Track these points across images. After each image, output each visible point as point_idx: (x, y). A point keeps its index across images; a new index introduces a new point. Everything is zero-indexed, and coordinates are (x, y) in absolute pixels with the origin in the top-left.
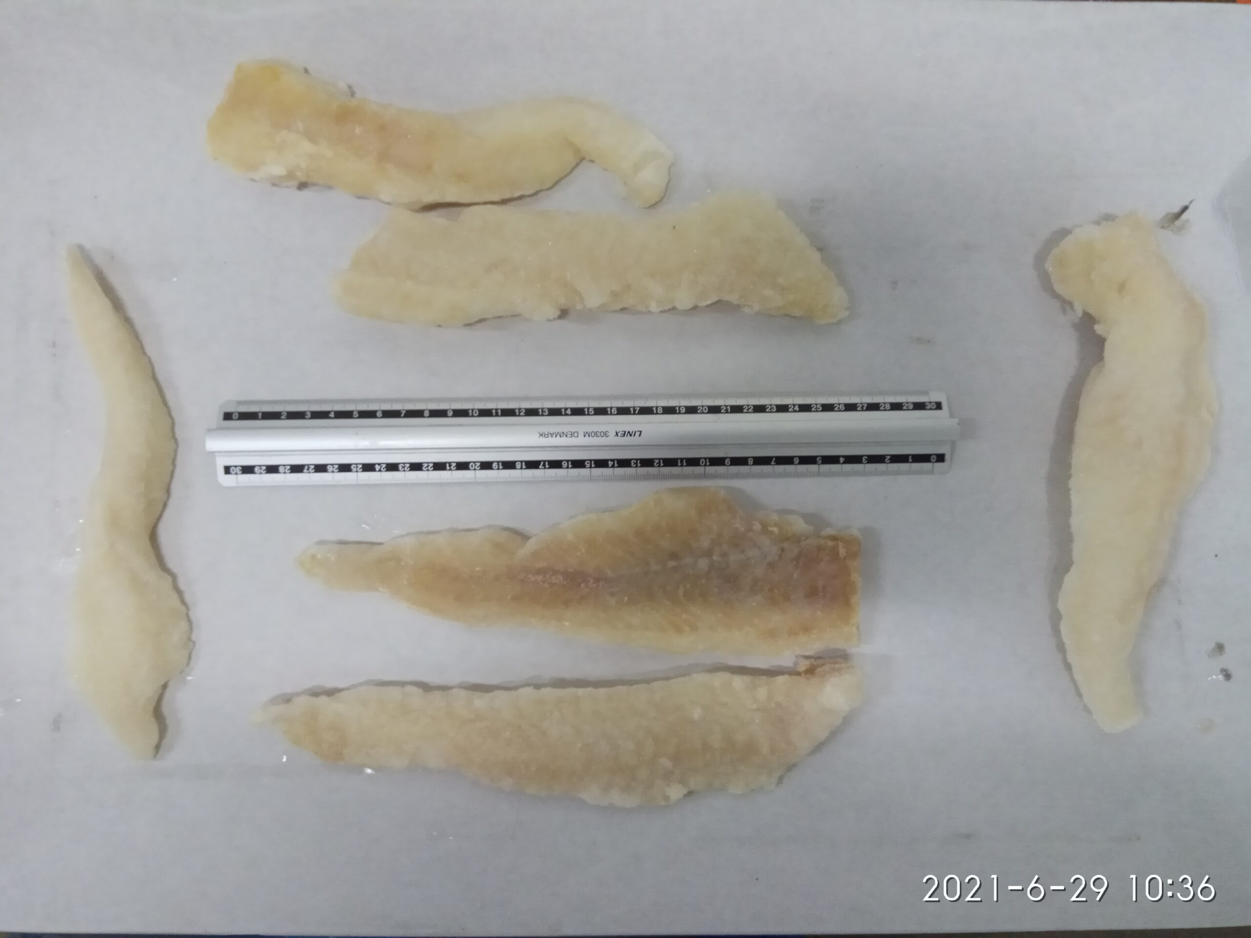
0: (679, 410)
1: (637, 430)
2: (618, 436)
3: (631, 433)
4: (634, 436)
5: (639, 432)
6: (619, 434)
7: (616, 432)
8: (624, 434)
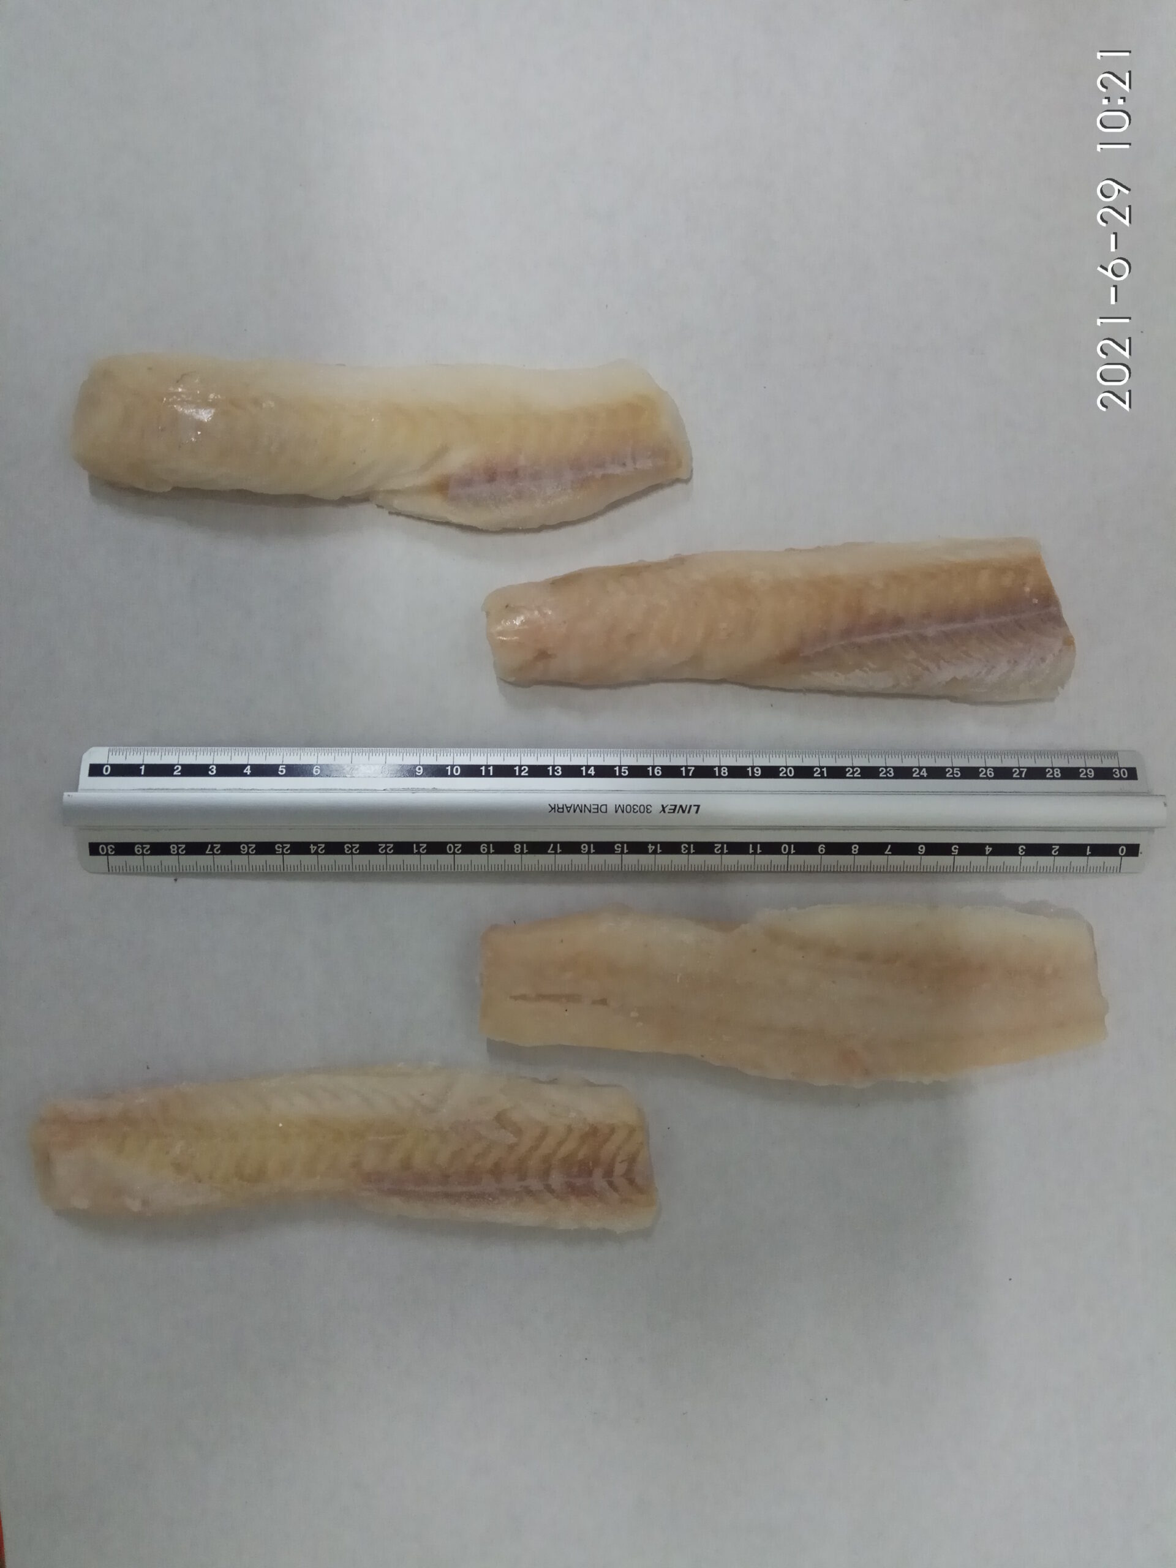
0: (753, 772)
1: (693, 804)
2: (664, 812)
3: (684, 808)
4: (689, 812)
5: (697, 807)
6: (667, 810)
7: (663, 806)
8: (674, 810)
